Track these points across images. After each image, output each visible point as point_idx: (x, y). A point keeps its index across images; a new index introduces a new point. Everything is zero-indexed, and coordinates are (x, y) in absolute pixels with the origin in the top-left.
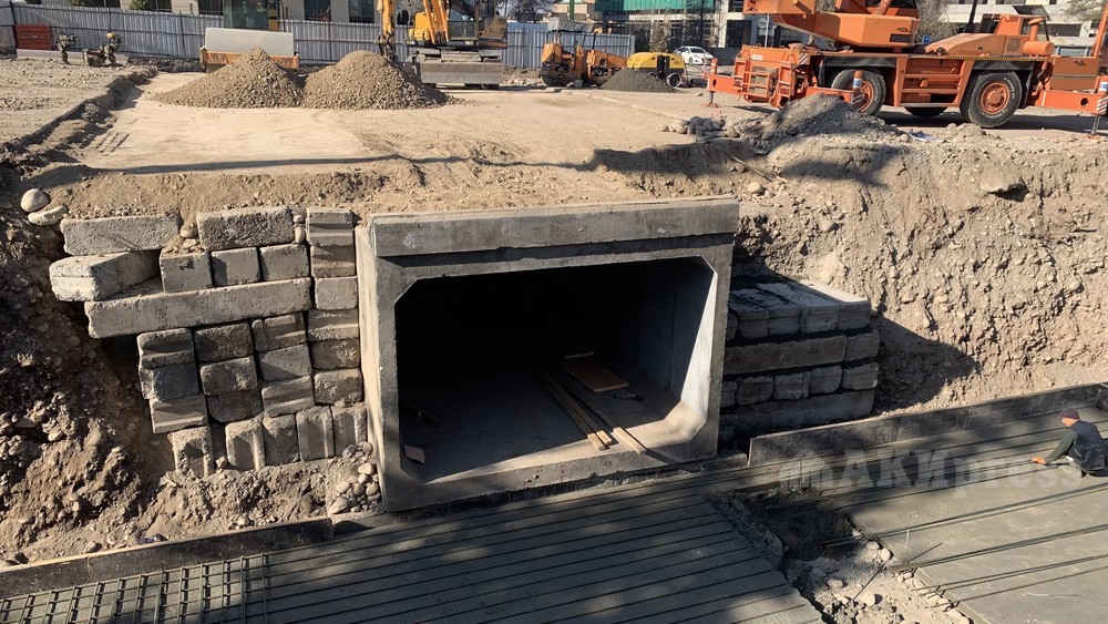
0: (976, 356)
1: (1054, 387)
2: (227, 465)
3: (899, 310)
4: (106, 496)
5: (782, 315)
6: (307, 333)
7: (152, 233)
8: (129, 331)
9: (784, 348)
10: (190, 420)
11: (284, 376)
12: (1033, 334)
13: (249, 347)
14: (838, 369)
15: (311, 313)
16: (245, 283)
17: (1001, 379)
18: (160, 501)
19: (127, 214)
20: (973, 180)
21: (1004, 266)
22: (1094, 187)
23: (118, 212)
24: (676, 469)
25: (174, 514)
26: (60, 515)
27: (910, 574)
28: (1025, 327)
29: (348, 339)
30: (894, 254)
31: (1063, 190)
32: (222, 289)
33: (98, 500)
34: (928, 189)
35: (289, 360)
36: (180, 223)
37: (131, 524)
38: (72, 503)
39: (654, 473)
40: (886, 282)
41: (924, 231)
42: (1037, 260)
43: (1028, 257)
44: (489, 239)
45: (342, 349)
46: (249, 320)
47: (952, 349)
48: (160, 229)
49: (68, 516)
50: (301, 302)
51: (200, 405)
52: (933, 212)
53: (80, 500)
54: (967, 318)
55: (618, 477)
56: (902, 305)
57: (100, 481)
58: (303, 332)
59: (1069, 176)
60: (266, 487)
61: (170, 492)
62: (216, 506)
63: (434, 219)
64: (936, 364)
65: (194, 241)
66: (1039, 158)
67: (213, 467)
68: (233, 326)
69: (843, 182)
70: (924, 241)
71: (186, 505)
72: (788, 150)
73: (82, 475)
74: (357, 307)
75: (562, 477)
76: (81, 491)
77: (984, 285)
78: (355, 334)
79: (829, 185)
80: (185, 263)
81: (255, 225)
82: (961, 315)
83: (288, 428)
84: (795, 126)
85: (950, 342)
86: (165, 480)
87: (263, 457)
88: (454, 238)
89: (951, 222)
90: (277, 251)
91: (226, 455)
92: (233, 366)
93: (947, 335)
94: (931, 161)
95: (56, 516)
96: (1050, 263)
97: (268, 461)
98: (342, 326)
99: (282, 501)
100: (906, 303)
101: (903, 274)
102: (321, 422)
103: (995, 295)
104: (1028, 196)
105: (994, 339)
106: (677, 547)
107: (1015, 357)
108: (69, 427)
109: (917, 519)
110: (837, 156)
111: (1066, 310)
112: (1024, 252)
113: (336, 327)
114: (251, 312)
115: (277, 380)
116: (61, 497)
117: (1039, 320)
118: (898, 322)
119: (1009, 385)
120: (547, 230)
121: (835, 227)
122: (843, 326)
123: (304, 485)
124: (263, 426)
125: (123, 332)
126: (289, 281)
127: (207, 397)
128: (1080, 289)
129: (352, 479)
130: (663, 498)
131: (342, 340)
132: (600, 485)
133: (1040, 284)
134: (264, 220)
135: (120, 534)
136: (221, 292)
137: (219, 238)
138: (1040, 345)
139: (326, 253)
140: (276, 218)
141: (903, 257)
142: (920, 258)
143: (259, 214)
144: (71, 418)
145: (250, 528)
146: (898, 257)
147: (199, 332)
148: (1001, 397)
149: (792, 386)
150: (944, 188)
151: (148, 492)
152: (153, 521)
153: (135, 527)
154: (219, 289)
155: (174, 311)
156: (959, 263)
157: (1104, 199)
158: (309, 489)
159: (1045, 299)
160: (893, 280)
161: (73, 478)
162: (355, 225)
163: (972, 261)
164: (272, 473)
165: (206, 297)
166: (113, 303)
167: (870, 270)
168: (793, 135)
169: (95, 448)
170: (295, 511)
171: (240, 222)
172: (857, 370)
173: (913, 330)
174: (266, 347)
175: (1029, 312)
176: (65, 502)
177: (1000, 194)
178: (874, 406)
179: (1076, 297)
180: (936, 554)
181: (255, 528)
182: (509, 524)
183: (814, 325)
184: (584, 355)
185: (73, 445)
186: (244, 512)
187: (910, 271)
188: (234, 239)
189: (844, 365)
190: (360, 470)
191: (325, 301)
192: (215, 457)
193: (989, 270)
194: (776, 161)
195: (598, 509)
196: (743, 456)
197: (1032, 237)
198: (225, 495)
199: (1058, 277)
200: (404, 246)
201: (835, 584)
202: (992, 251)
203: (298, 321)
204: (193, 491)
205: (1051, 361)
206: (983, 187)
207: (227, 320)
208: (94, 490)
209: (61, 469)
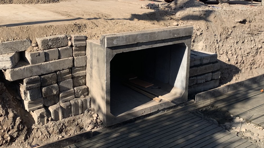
0: (240, 68)
1: (258, 75)
2: (52, 120)
3: (220, 56)
4: (18, 134)
5: (197, 59)
6: (72, 75)
7: (22, 45)
8: (21, 78)
9: (199, 69)
10: (39, 106)
11: (66, 89)
12: (252, 61)
13: (56, 81)
14: (211, 74)
15: (73, 68)
16: (54, 60)
17: (246, 74)
18: (34, 134)
19: (13, 40)
20: (233, 19)
21: (243, 42)
22: (261, 19)
23: (10, 39)
24: (178, 106)
25: (39, 137)
26: (4, 142)
27: (250, 123)
28: (250, 58)
29: (83, 76)
30: (217, 40)
31: (254, 20)
32: (49, 62)
33: (15, 135)
34: (222, 22)
35: (67, 84)
36: (31, 42)
37: (27, 142)
38: (7, 137)
39: (172, 108)
40: (216, 49)
41: (223, 34)
42: (251, 40)
43: (249, 39)
44: (135, 40)
45: (81, 79)
46: (56, 72)
47: (234, 66)
48: (25, 44)
49: (6, 142)
50: (70, 65)
51: (42, 101)
52: (225, 28)
53: (10, 136)
54: (237, 57)
55: (164, 110)
56: (221, 55)
57: (15, 129)
58: (71, 75)
59: (255, 17)
60: (65, 125)
61: (36, 130)
62: (51, 133)
63: (121, 35)
64: (231, 71)
65: (37, 47)
66: (247, 12)
67: (48, 120)
68: (52, 74)
69: (201, 21)
70: (224, 36)
71: (42, 134)
72: (182, 12)
73: (10, 128)
74: (86, 66)
75: (151, 111)
76: (10, 133)
77: (239, 48)
78: (84, 74)
79: (197, 22)
80: (38, 54)
81: (57, 41)
82: (235, 57)
83: (69, 106)
84: (181, 5)
85: (233, 64)
86: (33, 127)
87: (62, 116)
88: (126, 40)
89: (229, 31)
90: (64, 49)
91: (51, 117)
92: (52, 87)
93: (233, 62)
94: (221, 14)
95: (3, 142)
96: (254, 41)
97: (64, 117)
98: (81, 72)
99: (70, 129)
100: (221, 54)
101: (220, 46)
102: (79, 102)
103: (242, 50)
104: (247, 22)
105: (243, 63)
106: (190, 125)
107: (249, 67)
108: (3, 112)
109: (244, 110)
110: (197, 13)
111: (258, 53)
112: (248, 38)
113: (80, 72)
114: (57, 69)
115: (64, 91)
116: (3, 136)
117: (253, 57)
118: (220, 60)
119: (248, 75)
120: (149, 37)
121: (201, 34)
122: (211, 61)
123: (76, 123)
124: (61, 106)
125: (19, 79)
126: (67, 58)
127: (43, 98)
128: (261, 47)
129: (91, 119)
130: (178, 114)
131: (81, 76)
132: (159, 113)
133: (252, 46)
134: (60, 39)
135: (24, 146)
136: (49, 63)
137: (46, 46)
138: (254, 64)
139: (78, 49)
140: (63, 39)
141: (219, 41)
142: (223, 41)
143: (58, 37)
144: (3, 110)
145: (63, 138)
146: (218, 41)
147: (42, 77)
148: (247, 78)
149: (201, 79)
150: (226, 21)
151: (30, 131)
152: (33, 140)
153: (28, 143)
154: (48, 62)
155: (35, 70)
156: (233, 42)
157: (263, 22)
158: (78, 124)
159: (254, 51)
160: (218, 48)
161: (7, 129)
162: (86, 39)
163: (236, 41)
164: (65, 121)
165: (44, 65)
166: (17, 69)
167: (212, 46)
168: (181, 8)
169: (12, 118)
170: (76, 131)
171: (53, 40)
172: (216, 73)
173: (224, 62)
174: (61, 80)
175: (250, 54)
176: (5, 137)
177: (240, 22)
178: (219, 84)
179: (261, 49)
180: (254, 117)
181: (65, 138)
182: (141, 126)
183: (205, 62)
184: (135, 78)
185: (5, 118)
186: (60, 134)
187: (222, 45)
188: (51, 46)
189: (212, 72)
190: (93, 116)
191: (77, 64)
192: (48, 118)
193: (240, 43)
194: (179, 16)
195: (162, 119)
196: (193, 100)
197: (249, 34)
198: (53, 129)
199: (256, 44)
200: (113, 44)
201: (234, 128)
202: (240, 38)
203: (70, 71)
204: (43, 129)
205: (256, 68)
206: (236, 21)
207: (50, 72)
208: (14, 132)
209: (2, 127)
